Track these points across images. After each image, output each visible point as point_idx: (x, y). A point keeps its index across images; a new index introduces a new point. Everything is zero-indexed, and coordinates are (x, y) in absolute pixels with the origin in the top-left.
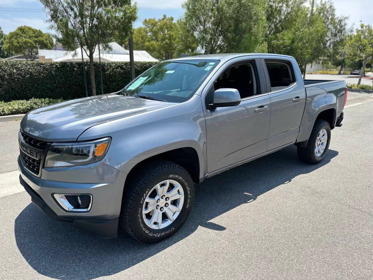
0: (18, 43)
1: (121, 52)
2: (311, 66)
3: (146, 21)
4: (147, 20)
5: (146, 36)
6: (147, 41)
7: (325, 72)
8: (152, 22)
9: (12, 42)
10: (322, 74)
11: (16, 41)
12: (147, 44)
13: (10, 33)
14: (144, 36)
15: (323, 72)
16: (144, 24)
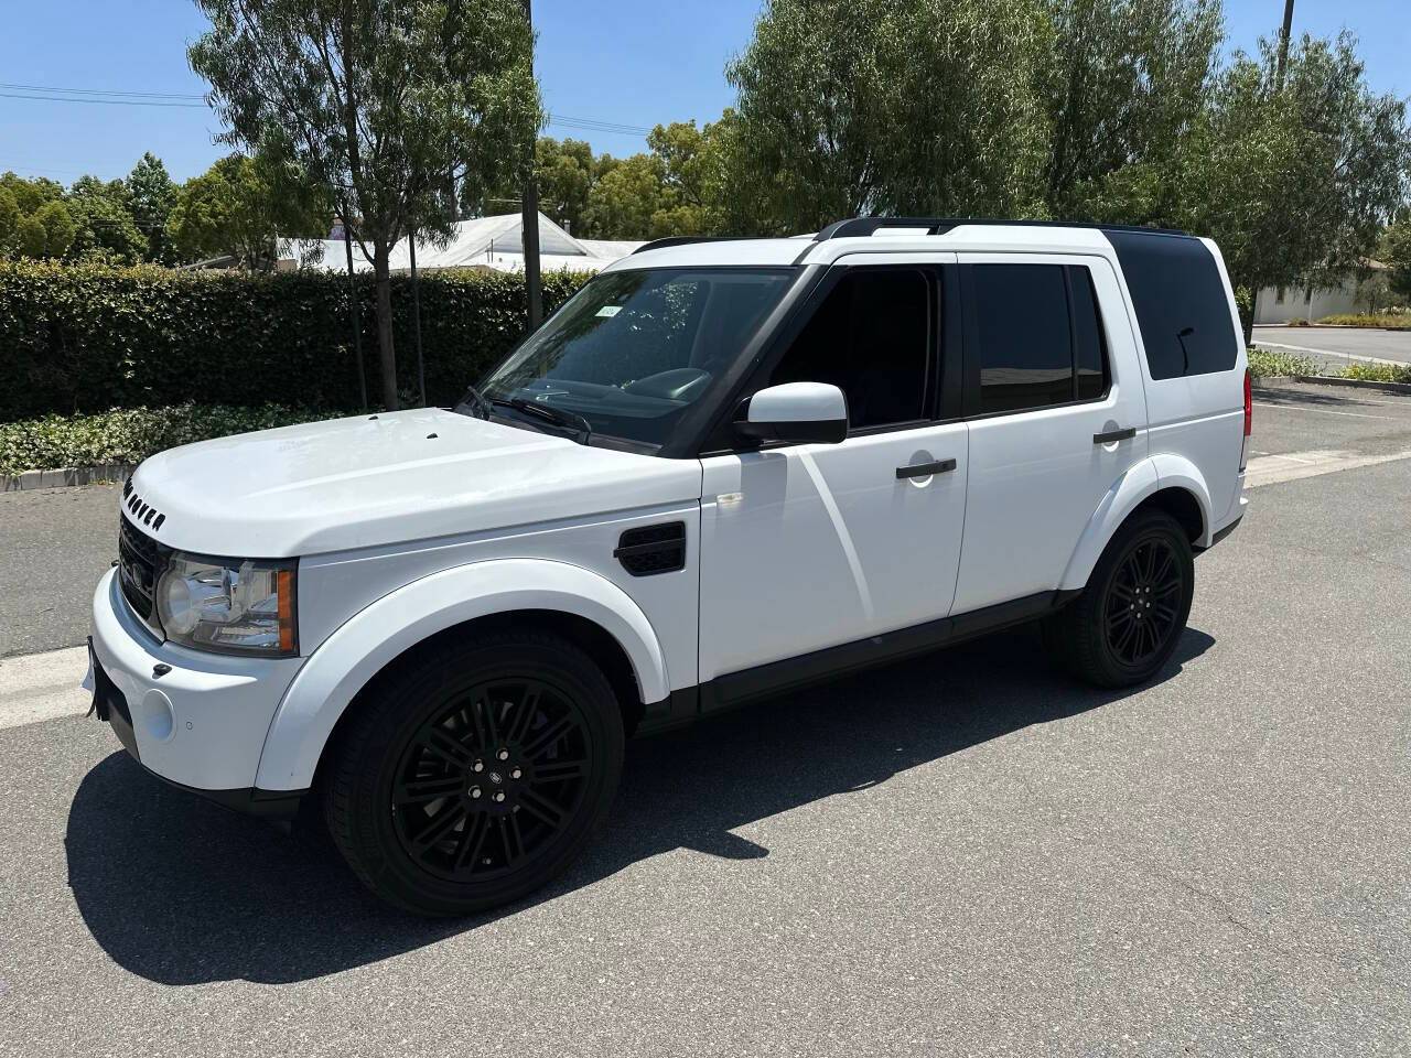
0: (213, 215)
1: (559, 245)
2: (1308, 298)
3: (659, 133)
4: (666, 129)
5: (657, 188)
6: (660, 207)
7: (1367, 319)
8: (682, 135)
9: (195, 214)
10: (1353, 325)
11: (206, 208)
12: (660, 215)
13: (192, 183)
14: (652, 190)
15: (1355, 319)
16: (652, 146)
